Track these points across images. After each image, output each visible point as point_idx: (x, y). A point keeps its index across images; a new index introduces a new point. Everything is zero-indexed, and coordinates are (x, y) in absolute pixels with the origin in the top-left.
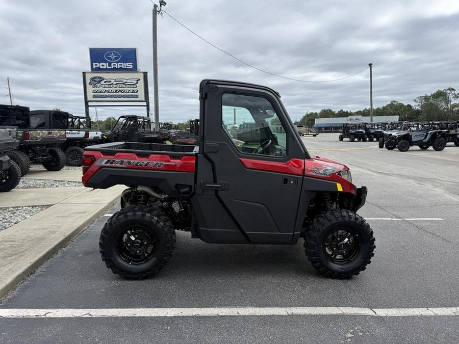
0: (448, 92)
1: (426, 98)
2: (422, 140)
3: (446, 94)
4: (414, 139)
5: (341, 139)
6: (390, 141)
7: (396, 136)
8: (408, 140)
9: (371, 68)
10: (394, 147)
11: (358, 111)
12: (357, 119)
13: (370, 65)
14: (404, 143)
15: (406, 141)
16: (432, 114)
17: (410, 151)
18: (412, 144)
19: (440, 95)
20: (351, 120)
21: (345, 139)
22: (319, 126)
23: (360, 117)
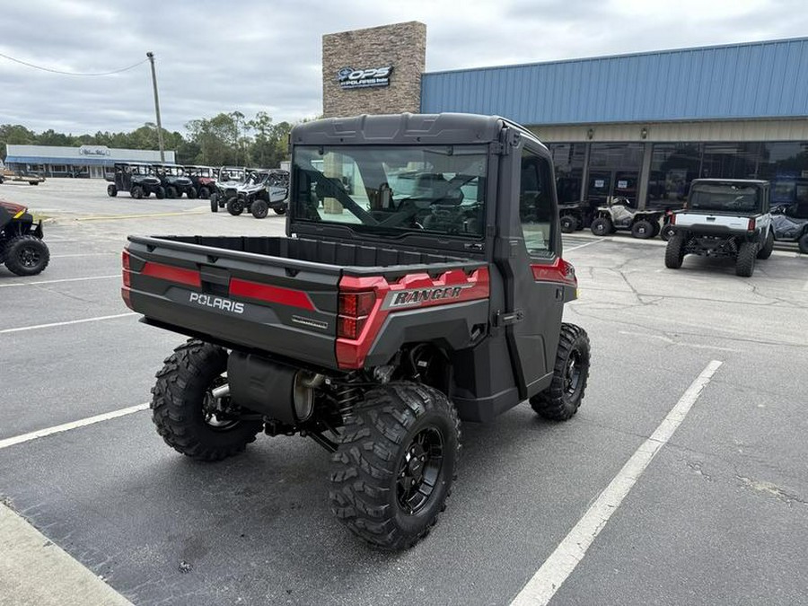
0: (235, 118)
1: (205, 125)
2: (282, 201)
3: (232, 121)
4: (273, 199)
5: (113, 192)
6: (235, 201)
7: (245, 193)
8: (265, 201)
9: (153, 63)
10: (241, 211)
11: (83, 134)
12: (98, 153)
13: (150, 55)
14: (261, 204)
15: (263, 201)
16: (216, 151)
17: (269, 217)
18: (270, 205)
19: (222, 121)
20: (86, 153)
21: (120, 193)
22: (19, 161)
23: (103, 149)
